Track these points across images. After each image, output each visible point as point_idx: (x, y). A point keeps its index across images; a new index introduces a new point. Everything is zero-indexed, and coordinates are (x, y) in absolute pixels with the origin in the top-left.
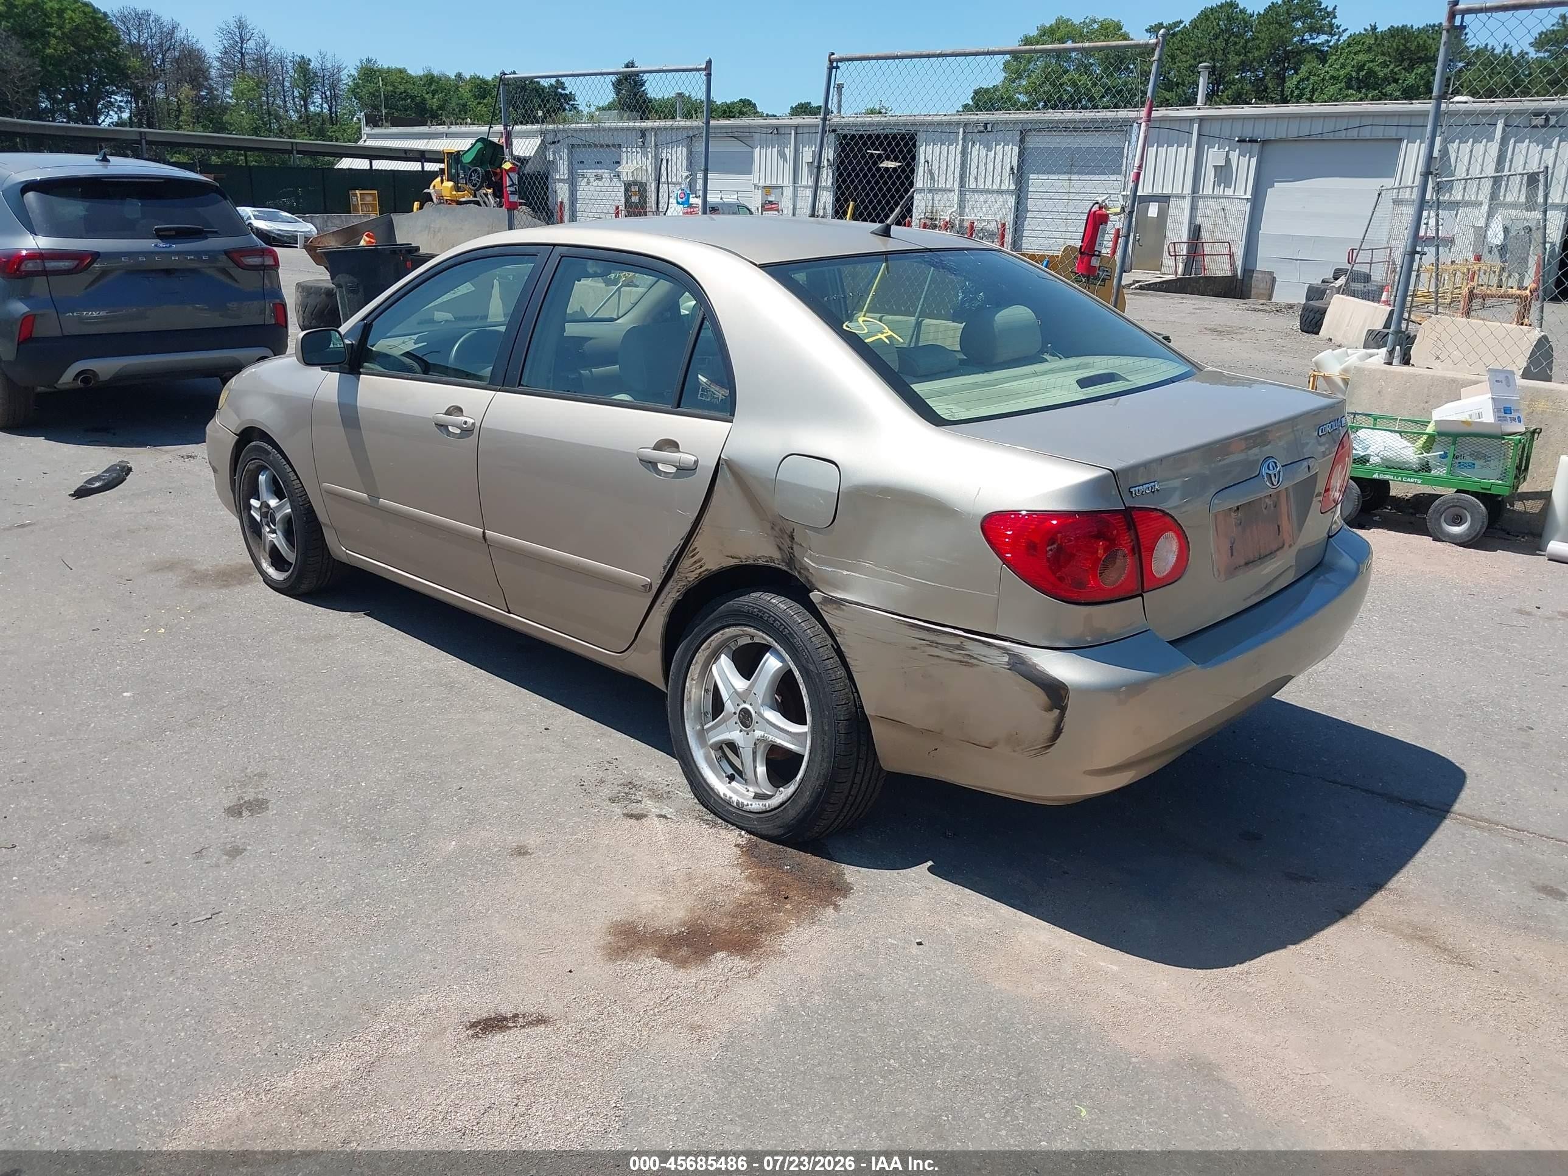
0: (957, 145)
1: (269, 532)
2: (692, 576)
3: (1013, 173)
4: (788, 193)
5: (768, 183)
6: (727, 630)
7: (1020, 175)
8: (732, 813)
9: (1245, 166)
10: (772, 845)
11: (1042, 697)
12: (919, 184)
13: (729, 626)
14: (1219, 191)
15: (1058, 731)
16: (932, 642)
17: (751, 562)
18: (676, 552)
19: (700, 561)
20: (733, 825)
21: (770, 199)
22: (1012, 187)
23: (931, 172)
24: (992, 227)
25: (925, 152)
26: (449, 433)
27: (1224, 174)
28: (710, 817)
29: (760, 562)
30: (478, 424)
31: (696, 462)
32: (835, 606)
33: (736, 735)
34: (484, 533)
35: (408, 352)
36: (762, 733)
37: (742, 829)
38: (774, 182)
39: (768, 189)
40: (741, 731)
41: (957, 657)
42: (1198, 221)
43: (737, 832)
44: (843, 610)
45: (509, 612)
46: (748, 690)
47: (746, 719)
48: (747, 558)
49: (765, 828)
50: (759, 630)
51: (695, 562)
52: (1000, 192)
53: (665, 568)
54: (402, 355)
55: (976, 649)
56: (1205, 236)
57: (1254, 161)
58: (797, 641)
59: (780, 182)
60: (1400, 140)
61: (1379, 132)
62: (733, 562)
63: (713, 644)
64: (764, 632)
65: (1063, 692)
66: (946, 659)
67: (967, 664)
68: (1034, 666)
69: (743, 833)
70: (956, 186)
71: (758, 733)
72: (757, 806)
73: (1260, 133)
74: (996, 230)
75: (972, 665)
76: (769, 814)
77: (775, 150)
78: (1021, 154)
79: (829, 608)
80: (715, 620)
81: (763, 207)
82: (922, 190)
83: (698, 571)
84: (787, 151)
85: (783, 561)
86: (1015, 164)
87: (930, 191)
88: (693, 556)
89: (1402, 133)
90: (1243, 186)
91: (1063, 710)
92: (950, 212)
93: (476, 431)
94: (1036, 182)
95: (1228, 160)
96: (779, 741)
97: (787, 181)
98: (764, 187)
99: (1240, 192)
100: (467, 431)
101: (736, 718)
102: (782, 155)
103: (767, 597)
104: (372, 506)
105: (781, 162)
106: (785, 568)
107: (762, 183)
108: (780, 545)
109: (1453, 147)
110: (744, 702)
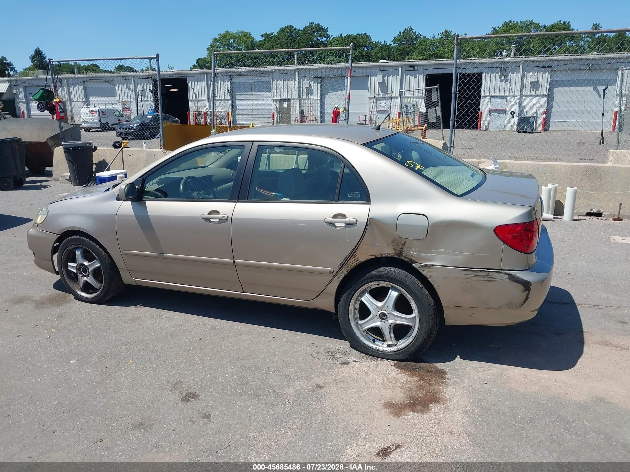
0: (204, 82)
1: (82, 277)
2: (353, 265)
3: (229, 92)
4: (134, 104)
5: (124, 100)
6: (370, 284)
7: (232, 93)
8: (382, 354)
9: (316, 87)
10: (404, 363)
11: (521, 287)
12: (190, 97)
13: (371, 282)
14: (309, 96)
15: (527, 298)
16: (476, 275)
17: (380, 256)
18: (348, 257)
19: (357, 258)
20: (383, 358)
21: (126, 106)
22: (229, 98)
23: (195, 93)
24: (223, 113)
25: (191, 85)
26: (211, 222)
27: (309, 90)
28: (371, 357)
29: (384, 255)
30: (230, 217)
31: (357, 221)
32: (427, 268)
33: (378, 323)
34: (234, 261)
35: (157, 189)
36: (393, 321)
37: (388, 359)
38: (126, 99)
39: (124, 102)
40: (381, 322)
41: (487, 279)
42: (303, 108)
43: (387, 361)
44: (432, 269)
45: (244, 292)
46: (384, 306)
47: (383, 317)
48: (379, 255)
49: (399, 357)
50: (387, 281)
51: (355, 259)
52: (225, 100)
53: (341, 263)
54: (155, 190)
55: (495, 275)
56: (306, 114)
57: (319, 85)
58: (408, 283)
59: (129, 99)
60: (368, 76)
61: (361, 74)
62: (372, 257)
63: (362, 290)
64: (389, 282)
65: (529, 285)
66: (482, 280)
67: (491, 281)
68: (518, 278)
69: (390, 360)
70: (206, 98)
71: (391, 321)
72: (393, 349)
73: (320, 74)
74: (225, 115)
75: (494, 281)
76: (401, 351)
77: (125, 86)
78: (231, 84)
79: (425, 269)
80: (364, 281)
81: (123, 110)
82: (191, 101)
83: (356, 263)
84: (131, 86)
85: (396, 254)
86: (229, 89)
87: (195, 100)
88: (354, 257)
89: (368, 73)
90: (317, 94)
91: (529, 291)
92: (205, 109)
93: (229, 220)
94: (239, 96)
95: (310, 85)
96: (402, 323)
97: (133, 99)
98: (122, 102)
99: (316, 97)
100: (222, 220)
101: (378, 317)
102: (129, 88)
103: (388, 268)
104: (160, 257)
105: (128, 91)
106: (396, 256)
107: (121, 100)
108: (396, 248)
109: (386, 78)
110: (382, 310)
